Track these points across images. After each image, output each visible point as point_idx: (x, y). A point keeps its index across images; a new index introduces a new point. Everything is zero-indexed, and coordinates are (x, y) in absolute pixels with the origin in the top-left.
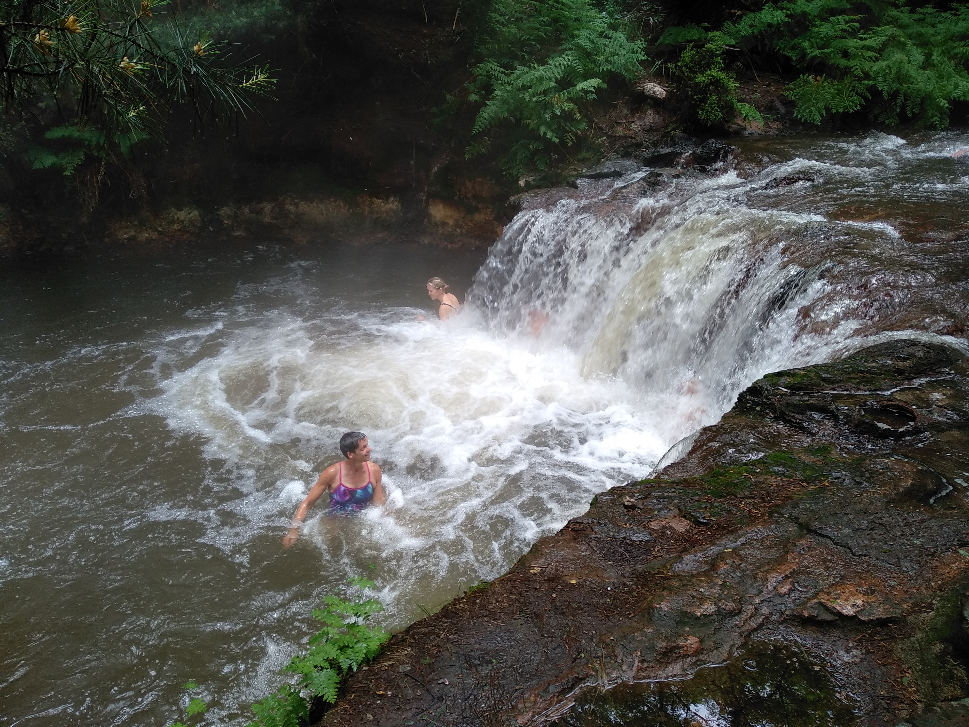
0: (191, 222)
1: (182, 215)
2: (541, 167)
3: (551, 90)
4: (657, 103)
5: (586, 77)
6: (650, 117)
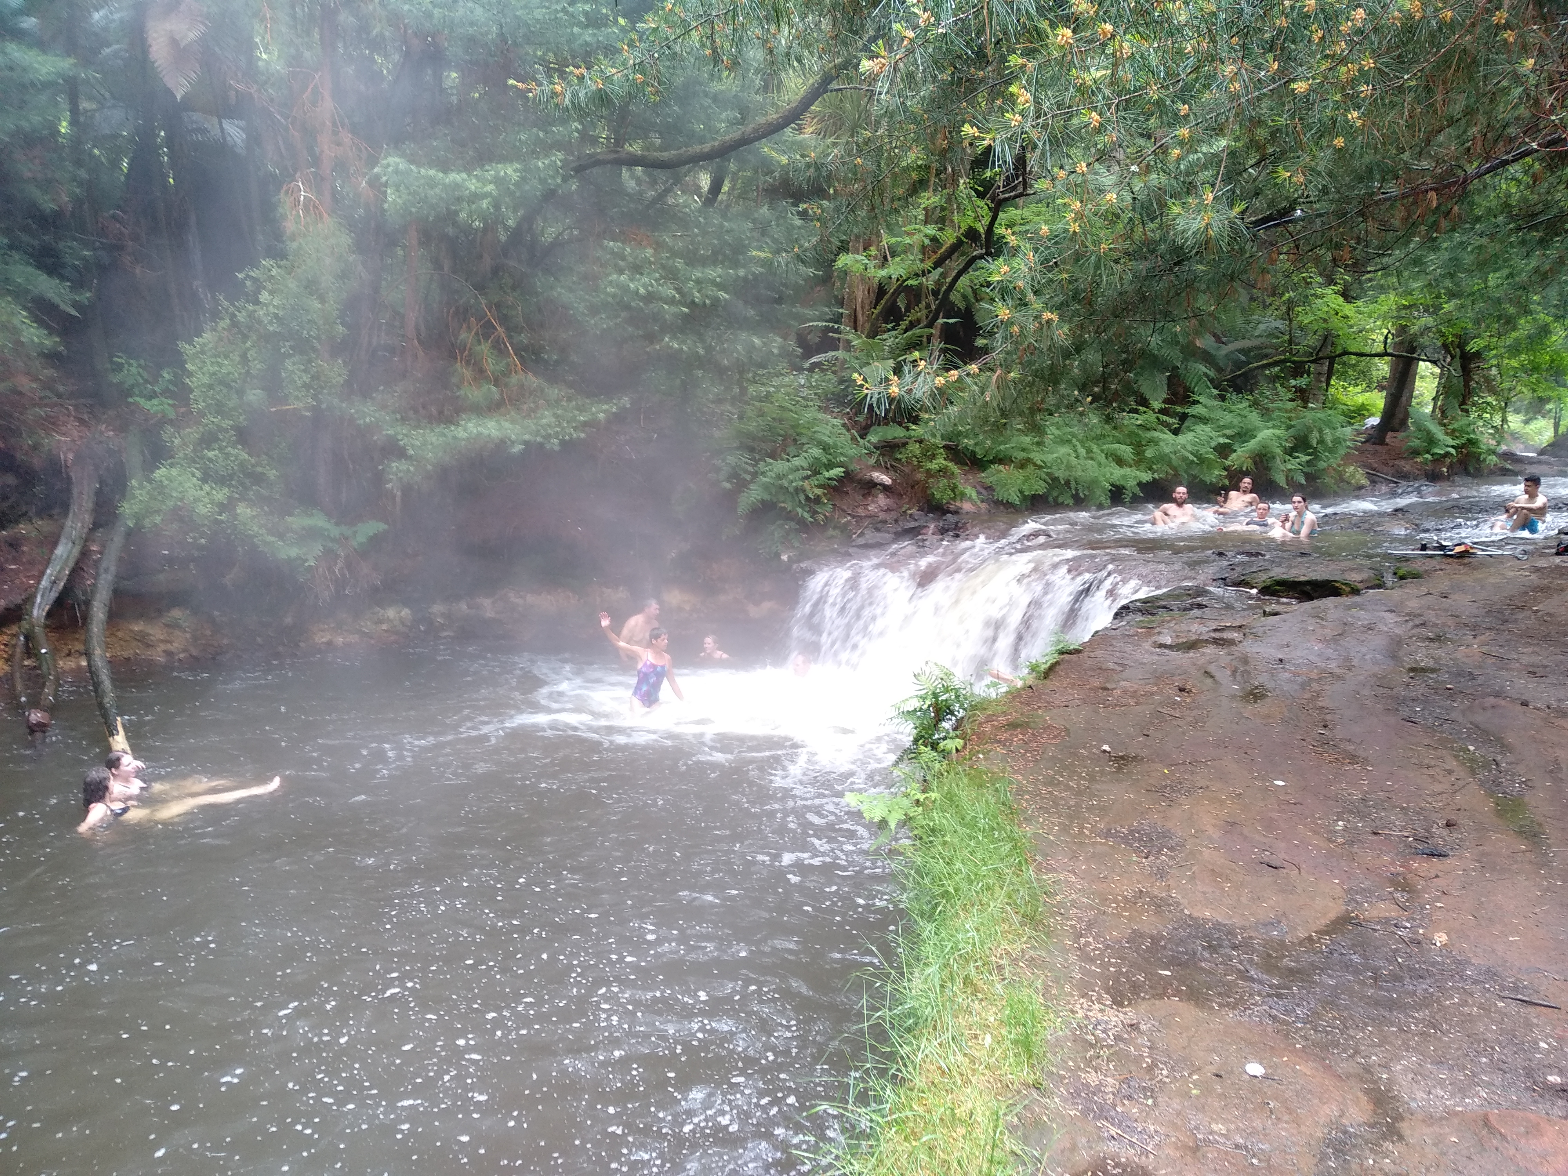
0: (402, 621)
1: (391, 613)
2: (797, 544)
3: (807, 478)
4: (886, 488)
5: (830, 466)
6: (882, 500)
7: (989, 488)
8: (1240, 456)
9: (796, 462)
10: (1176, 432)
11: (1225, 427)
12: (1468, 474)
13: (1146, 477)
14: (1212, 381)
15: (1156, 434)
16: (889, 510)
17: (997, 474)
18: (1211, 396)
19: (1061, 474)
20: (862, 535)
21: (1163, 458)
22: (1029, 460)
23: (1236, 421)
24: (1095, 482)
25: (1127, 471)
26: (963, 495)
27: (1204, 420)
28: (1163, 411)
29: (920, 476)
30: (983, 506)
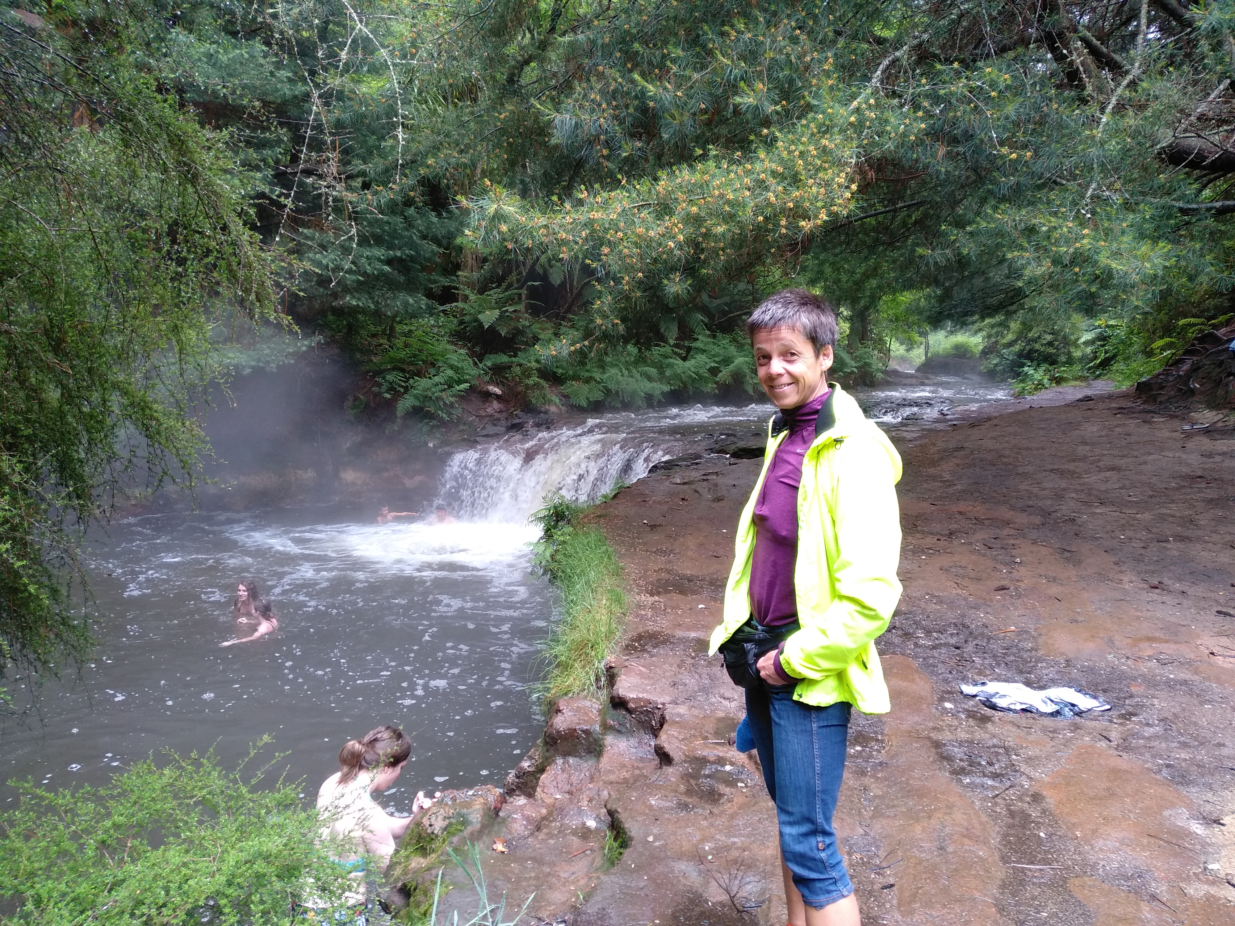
2: (439, 436)
3: (445, 390)
4: (498, 397)
5: (459, 382)
6: (496, 405)
7: (567, 397)
8: (724, 375)
9: (436, 379)
10: (684, 359)
11: (714, 356)
12: (866, 385)
13: (666, 388)
14: (706, 325)
15: (672, 360)
16: (501, 412)
17: (572, 387)
18: (705, 335)
19: (612, 386)
20: (484, 428)
21: (677, 376)
22: (591, 378)
23: (721, 352)
24: (634, 392)
25: (654, 384)
26: (550, 402)
27: (704, 351)
28: (675, 346)
29: (520, 388)
30: (563, 408)
